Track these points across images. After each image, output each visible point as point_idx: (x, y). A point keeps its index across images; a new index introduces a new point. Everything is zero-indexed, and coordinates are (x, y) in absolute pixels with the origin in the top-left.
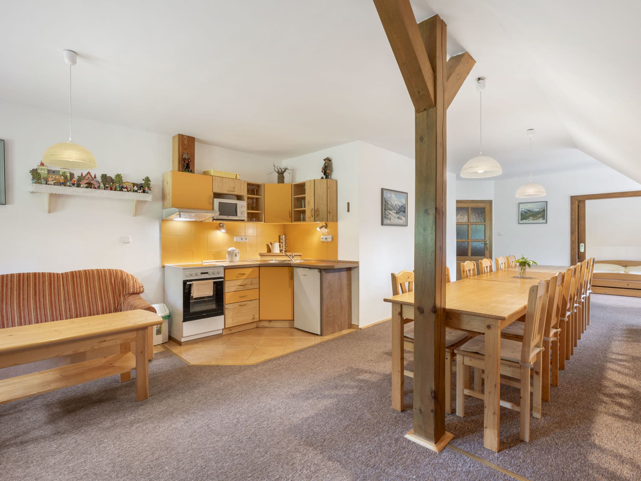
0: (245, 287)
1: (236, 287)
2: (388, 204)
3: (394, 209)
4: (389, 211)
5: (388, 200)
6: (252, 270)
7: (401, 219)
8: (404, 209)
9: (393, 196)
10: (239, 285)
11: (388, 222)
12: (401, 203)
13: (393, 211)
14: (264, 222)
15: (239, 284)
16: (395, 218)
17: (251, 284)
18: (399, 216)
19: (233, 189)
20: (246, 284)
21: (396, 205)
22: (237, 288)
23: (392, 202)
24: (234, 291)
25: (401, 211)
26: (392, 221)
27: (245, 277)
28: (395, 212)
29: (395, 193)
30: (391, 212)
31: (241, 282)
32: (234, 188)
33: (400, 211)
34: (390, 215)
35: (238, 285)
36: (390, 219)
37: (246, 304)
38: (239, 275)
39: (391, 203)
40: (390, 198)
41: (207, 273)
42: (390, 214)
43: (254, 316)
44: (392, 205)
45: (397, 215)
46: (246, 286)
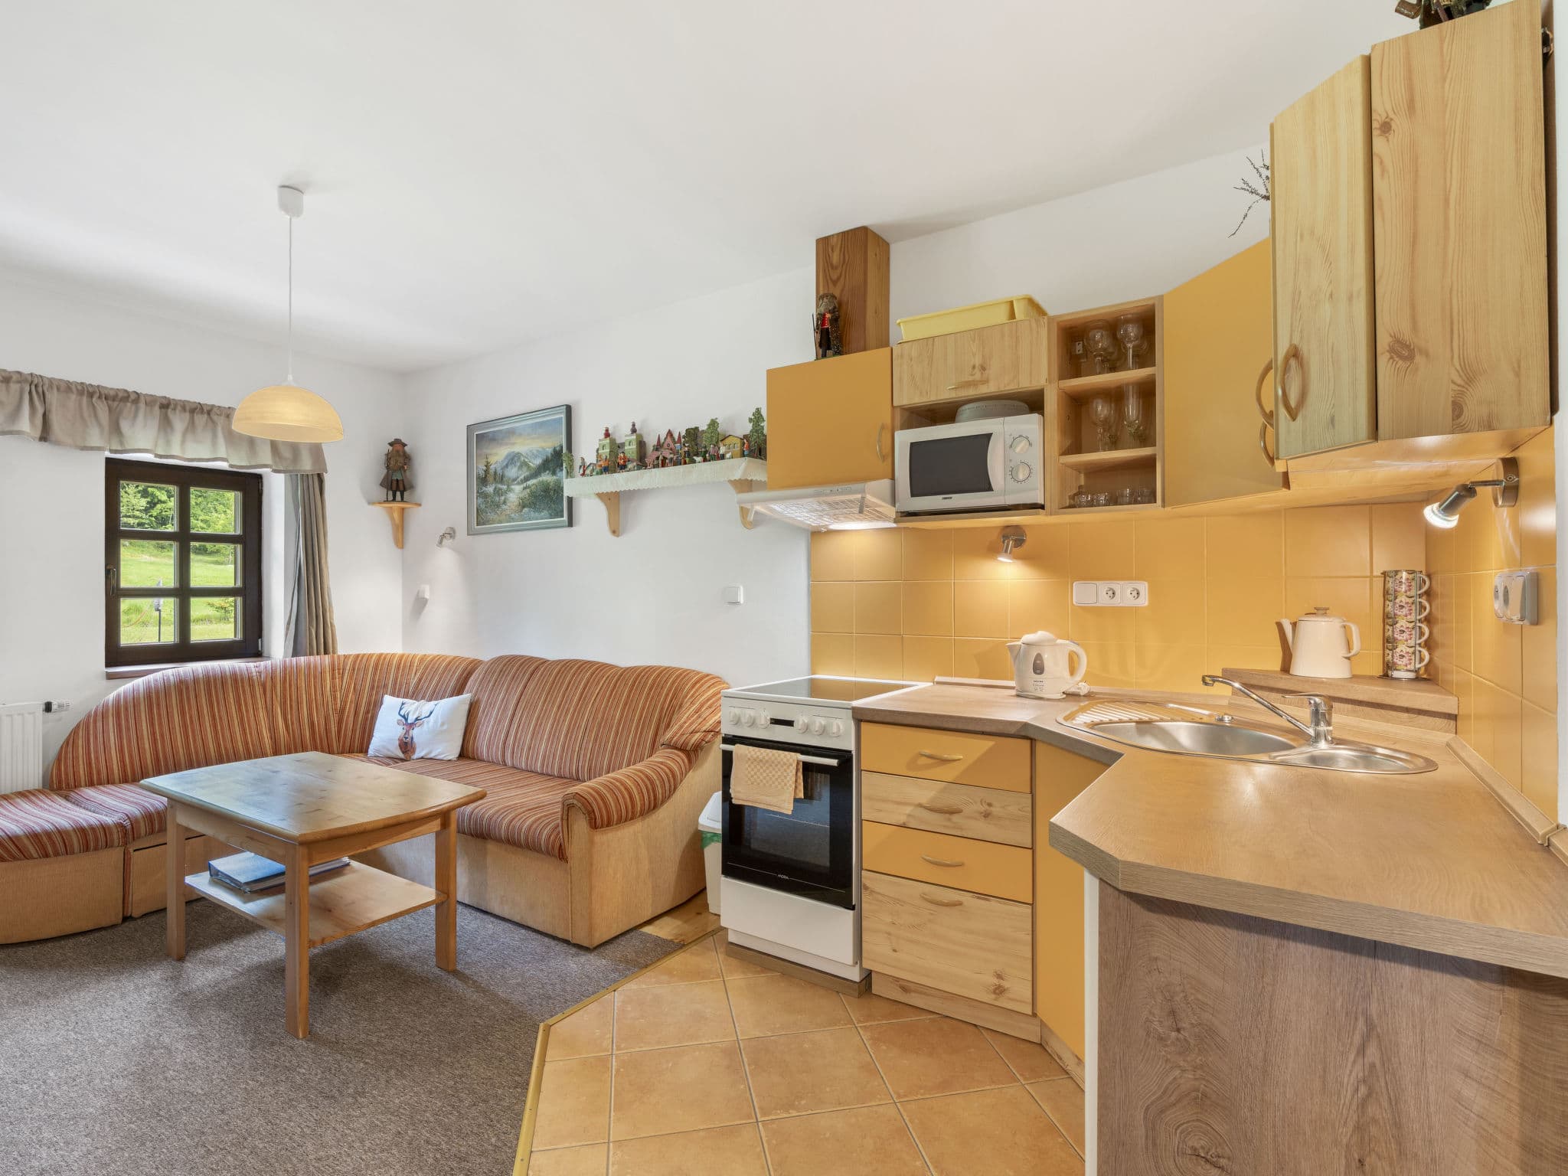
0: (949, 820)
1: (908, 810)
6: (990, 750)
10: (920, 805)
14: (1164, 506)
15: (924, 801)
17: (987, 815)
19: (978, 376)
20: (958, 812)
22: (909, 815)
24: (900, 822)
27: (949, 773)
31: (932, 794)
32: (983, 368)
35: (917, 802)
37: (960, 904)
38: (923, 761)
41: (790, 723)
43: (999, 976)
46: (955, 818)
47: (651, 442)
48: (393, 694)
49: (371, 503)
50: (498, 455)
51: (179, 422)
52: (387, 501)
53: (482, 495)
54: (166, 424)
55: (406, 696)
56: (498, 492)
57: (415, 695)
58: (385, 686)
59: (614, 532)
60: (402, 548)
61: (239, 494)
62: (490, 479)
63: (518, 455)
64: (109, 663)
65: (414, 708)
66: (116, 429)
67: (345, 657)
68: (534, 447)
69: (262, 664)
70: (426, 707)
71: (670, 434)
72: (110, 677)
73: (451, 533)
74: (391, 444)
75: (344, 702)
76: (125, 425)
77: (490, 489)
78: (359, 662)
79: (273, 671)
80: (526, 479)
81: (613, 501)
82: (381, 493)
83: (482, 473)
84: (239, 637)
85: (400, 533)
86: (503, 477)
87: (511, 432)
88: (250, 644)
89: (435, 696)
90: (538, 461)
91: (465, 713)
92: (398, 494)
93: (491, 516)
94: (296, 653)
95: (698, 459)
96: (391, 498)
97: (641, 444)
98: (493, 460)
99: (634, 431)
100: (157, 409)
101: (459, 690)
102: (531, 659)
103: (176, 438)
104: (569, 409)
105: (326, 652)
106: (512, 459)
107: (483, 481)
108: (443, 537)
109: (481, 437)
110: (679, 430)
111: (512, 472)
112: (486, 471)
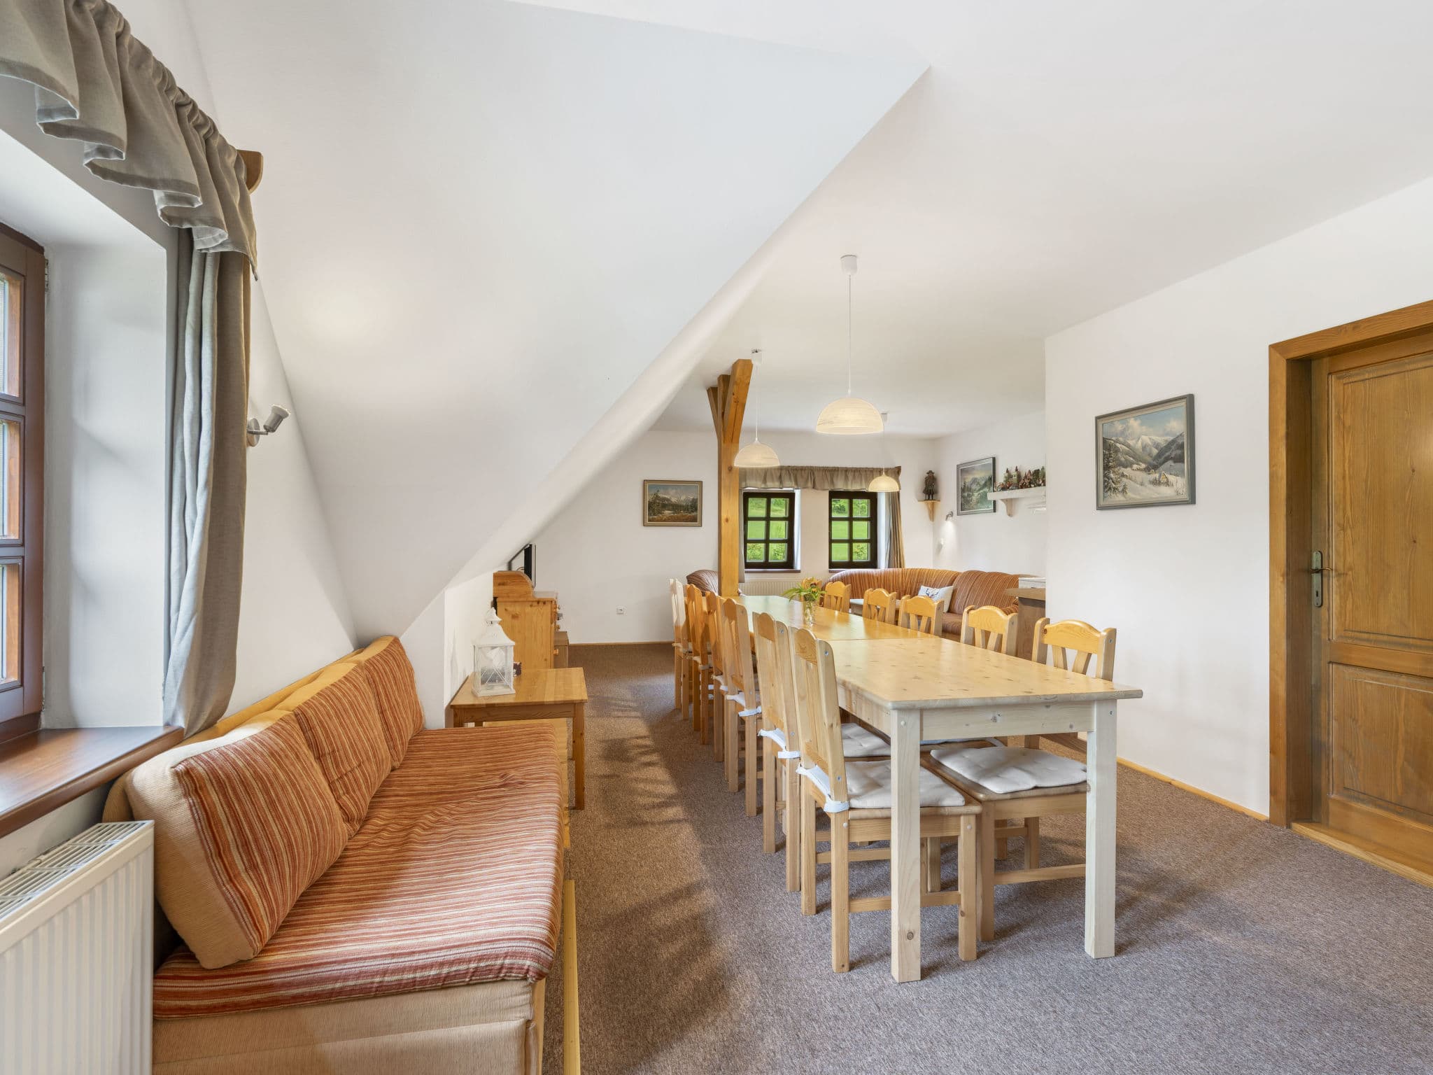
2: (1117, 451)
3: (1138, 459)
4: (1122, 470)
5: (1117, 441)
7: (1167, 483)
8: (1179, 452)
9: (1134, 423)
11: (1117, 499)
12: (1167, 434)
13: (1135, 466)
16: (1142, 484)
18: (1157, 475)
21: (1144, 448)
23: (1131, 443)
25: (1167, 459)
26: (1130, 494)
28: (1143, 466)
29: (1139, 414)
30: (1127, 471)
33: (1162, 459)
34: (1124, 479)
36: (1124, 491)
39: (1128, 446)
40: (1122, 433)
42: (1123, 475)
44: (1132, 452)
45: (1150, 476)
47: (1023, 475)
48: (925, 586)
49: (919, 501)
50: (969, 478)
51: (850, 476)
52: (926, 500)
53: (963, 497)
54: (846, 477)
55: (930, 586)
56: (969, 495)
57: (933, 586)
58: (922, 582)
59: (1009, 515)
60: (933, 521)
61: (869, 500)
62: (966, 489)
63: (976, 479)
64: (830, 568)
65: (932, 591)
66: (832, 482)
67: (908, 569)
68: (982, 475)
69: (877, 570)
70: (936, 590)
71: (1030, 472)
72: (830, 572)
73: (952, 514)
74: (928, 473)
75: (906, 587)
76: (835, 480)
77: (966, 494)
78: (913, 572)
79: (881, 573)
80: (979, 490)
81: (1009, 502)
82: (923, 496)
83: (963, 487)
84: (869, 560)
85: (932, 514)
86: (970, 489)
87: (973, 469)
88: (873, 563)
89: (941, 587)
90: (983, 482)
91: (951, 594)
92: (931, 496)
93: (966, 507)
94: (889, 567)
95: (1032, 485)
96: (931, 498)
97: (1019, 476)
98: (967, 481)
99: (1017, 470)
100: (844, 472)
101: (951, 584)
102: (979, 572)
103: (850, 483)
104: (994, 459)
105: (900, 567)
106: (975, 481)
107: (963, 490)
108: (947, 516)
109: (962, 470)
110: (1032, 470)
111: (974, 487)
112: (965, 486)
